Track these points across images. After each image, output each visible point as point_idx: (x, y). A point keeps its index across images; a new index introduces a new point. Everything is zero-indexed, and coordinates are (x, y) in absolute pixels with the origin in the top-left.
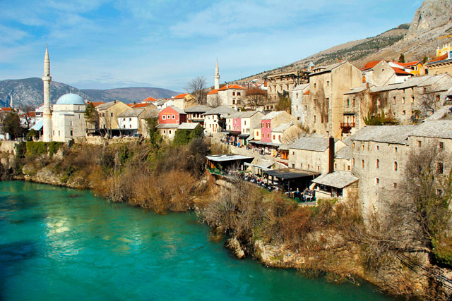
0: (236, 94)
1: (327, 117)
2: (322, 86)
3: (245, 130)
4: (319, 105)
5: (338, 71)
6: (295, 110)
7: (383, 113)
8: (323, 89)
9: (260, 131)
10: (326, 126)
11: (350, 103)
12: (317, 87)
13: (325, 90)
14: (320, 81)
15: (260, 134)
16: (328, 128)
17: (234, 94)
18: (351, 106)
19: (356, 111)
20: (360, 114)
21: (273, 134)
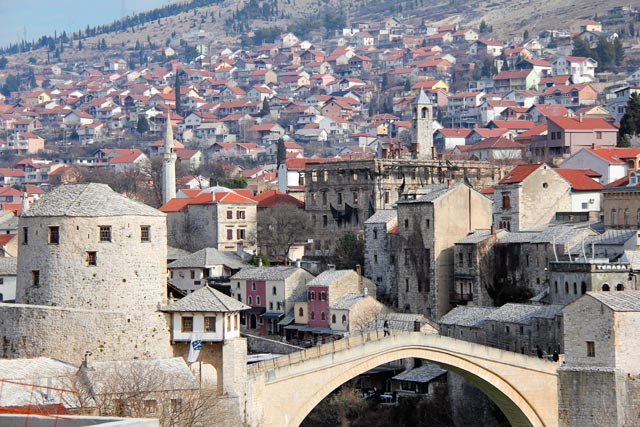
0: (234, 215)
1: (428, 282)
2: (419, 225)
3: (275, 306)
4: (414, 259)
5: (445, 202)
6: (372, 263)
7: (514, 279)
8: (420, 232)
9: (305, 306)
10: (426, 299)
11: (464, 260)
12: (411, 228)
13: (424, 233)
14: (415, 217)
15: (305, 312)
16: (429, 301)
17: (229, 215)
18: (465, 265)
19: (473, 273)
20: (479, 279)
21: (332, 313)
